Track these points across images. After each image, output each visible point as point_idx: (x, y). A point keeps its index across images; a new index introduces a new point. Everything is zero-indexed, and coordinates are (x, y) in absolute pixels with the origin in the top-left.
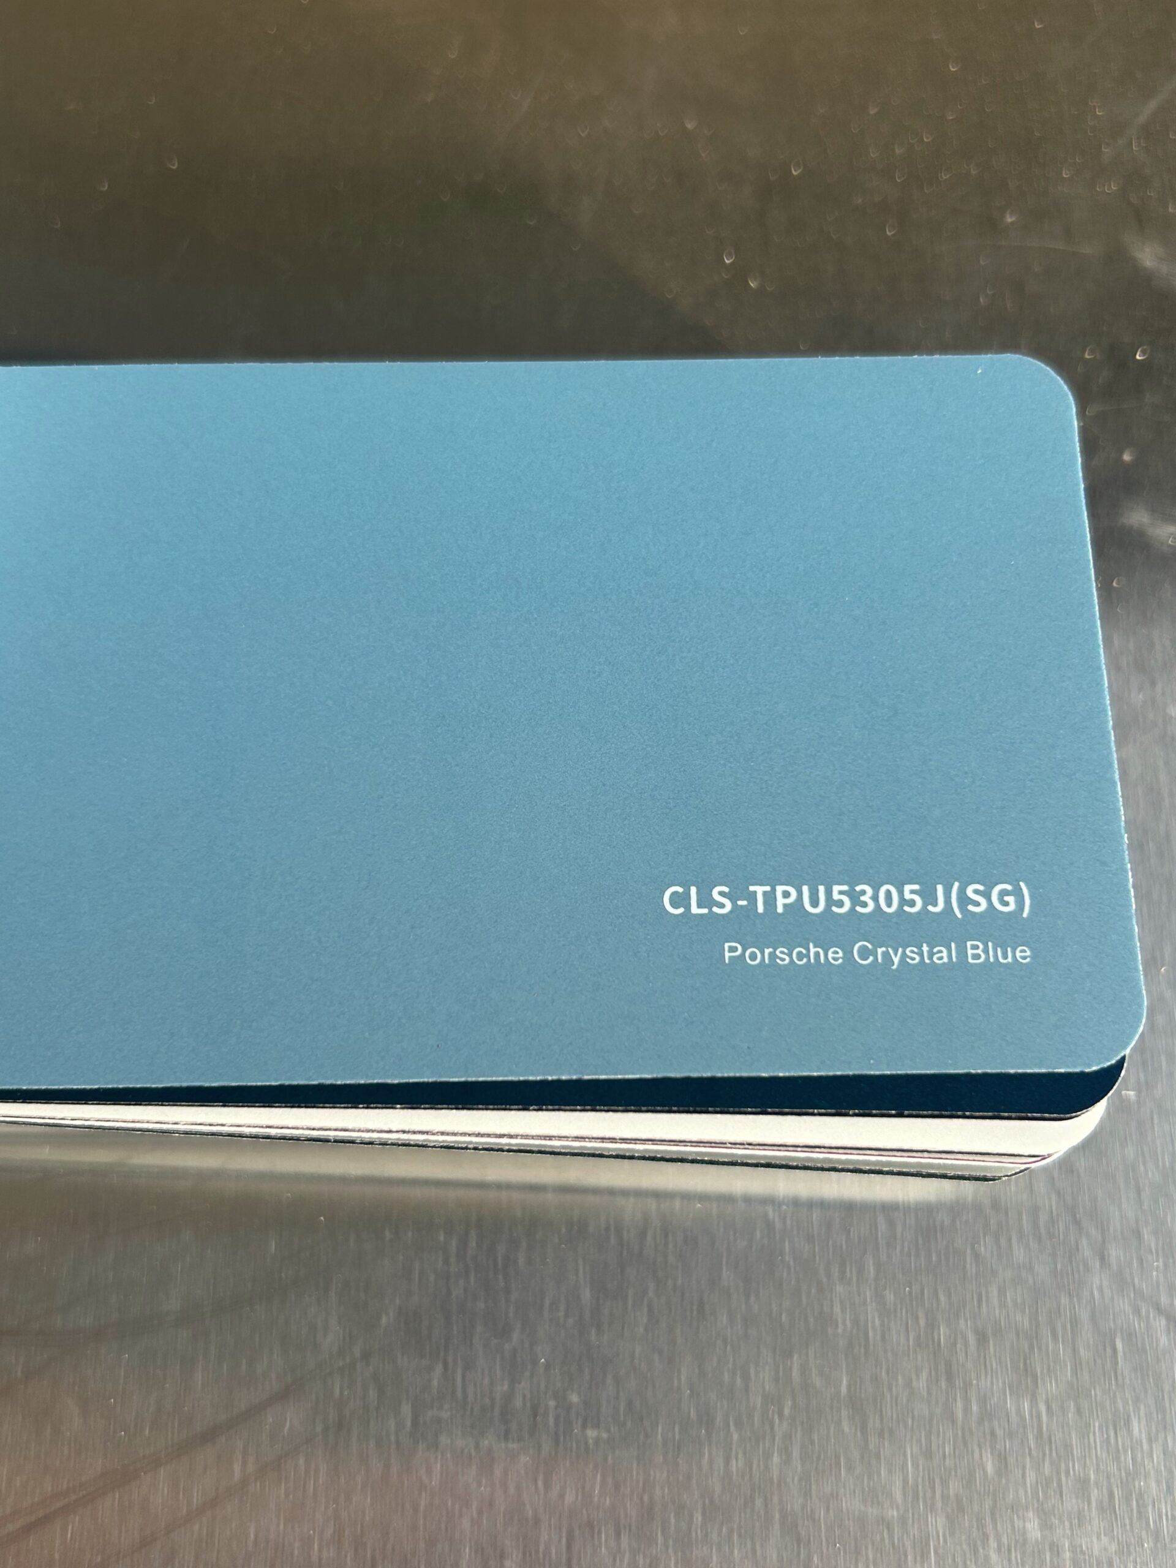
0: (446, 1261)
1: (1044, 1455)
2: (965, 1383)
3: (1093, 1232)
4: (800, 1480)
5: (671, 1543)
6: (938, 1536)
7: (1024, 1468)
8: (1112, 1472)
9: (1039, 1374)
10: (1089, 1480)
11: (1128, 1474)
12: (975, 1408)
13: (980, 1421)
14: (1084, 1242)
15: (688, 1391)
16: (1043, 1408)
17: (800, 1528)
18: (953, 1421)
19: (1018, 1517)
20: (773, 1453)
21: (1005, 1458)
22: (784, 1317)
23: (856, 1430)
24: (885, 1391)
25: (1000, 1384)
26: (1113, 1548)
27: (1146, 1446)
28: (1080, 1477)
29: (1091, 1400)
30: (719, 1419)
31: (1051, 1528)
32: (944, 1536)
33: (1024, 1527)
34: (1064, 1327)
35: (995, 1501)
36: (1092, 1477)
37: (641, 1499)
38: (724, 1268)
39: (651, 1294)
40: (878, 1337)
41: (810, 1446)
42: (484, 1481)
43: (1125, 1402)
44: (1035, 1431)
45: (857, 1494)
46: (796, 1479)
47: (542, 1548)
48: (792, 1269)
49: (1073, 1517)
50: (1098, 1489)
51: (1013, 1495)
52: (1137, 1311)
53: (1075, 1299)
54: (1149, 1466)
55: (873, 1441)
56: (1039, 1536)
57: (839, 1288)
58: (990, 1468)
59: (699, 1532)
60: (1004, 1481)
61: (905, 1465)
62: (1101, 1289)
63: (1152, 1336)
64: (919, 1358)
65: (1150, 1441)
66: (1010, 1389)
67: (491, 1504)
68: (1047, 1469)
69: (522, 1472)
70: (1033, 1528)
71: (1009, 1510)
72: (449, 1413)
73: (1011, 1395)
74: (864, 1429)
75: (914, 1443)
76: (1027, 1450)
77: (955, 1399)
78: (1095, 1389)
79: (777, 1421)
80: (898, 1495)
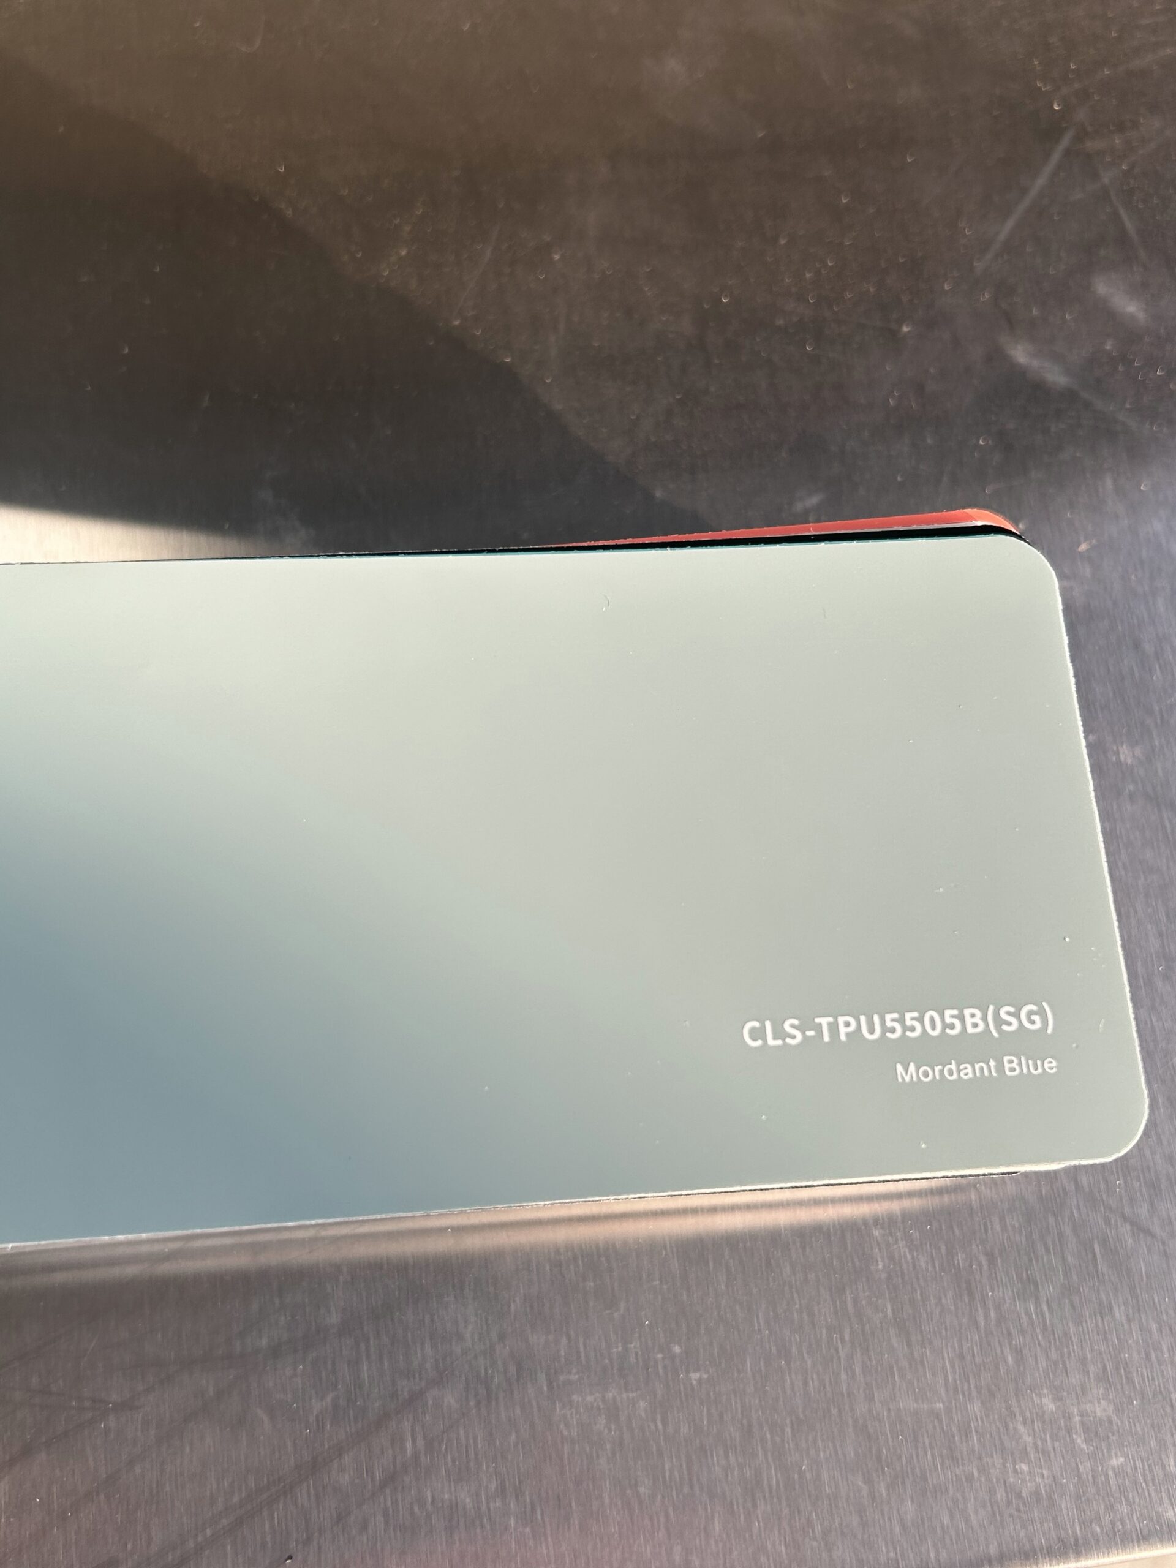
1: (1050, 1342)
2: (982, 1295)
4: (865, 1390)
5: (769, 1454)
6: (977, 1419)
7: (1036, 1356)
8: (1103, 1350)
9: (1039, 1282)
10: (1087, 1359)
11: (1115, 1349)
12: (993, 1315)
13: (999, 1324)
15: (767, 1332)
16: (1045, 1307)
17: (869, 1426)
18: (977, 1326)
19: (1036, 1395)
20: (841, 1370)
21: (1021, 1351)
22: (835, 1263)
23: (903, 1342)
25: (1010, 1294)
26: (1111, 1408)
28: (1079, 1358)
29: (1081, 1296)
30: (794, 1350)
31: (1062, 1400)
32: (981, 1418)
33: (1041, 1402)
34: (1053, 1241)
35: (1017, 1385)
36: (1089, 1356)
37: (741, 1423)
40: (911, 1268)
41: (869, 1362)
42: (613, 1427)
43: (1107, 1294)
44: (1041, 1326)
45: (910, 1398)
46: (861, 1391)
47: (667, 1474)
49: (1077, 1388)
50: (1094, 1364)
51: (1030, 1378)
52: (1107, 1222)
54: (1130, 1341)
55: (917, 1351)
56: (1054, 1407)
58: (1010, 1360)
59: (790, 1441)
60: (1022, 1369)
62: (1079, 1209)
64: (945, 1280)
65: (1129, 1321)
66: (1018, 1296)
67: (621, 1444)
68: (1054, 1355)
69: (643, 1416)
70: (1048, 1402)
71: (1028, 1391)
72: (577, 1376)
73: (1019, 1301)
74: (909, 1342)
75: (949, 1349)
76: (1037, 1343)
77: (976, 1310)
78: (1083, 1287)
79: (840, 1346)
80: (942, 1391)
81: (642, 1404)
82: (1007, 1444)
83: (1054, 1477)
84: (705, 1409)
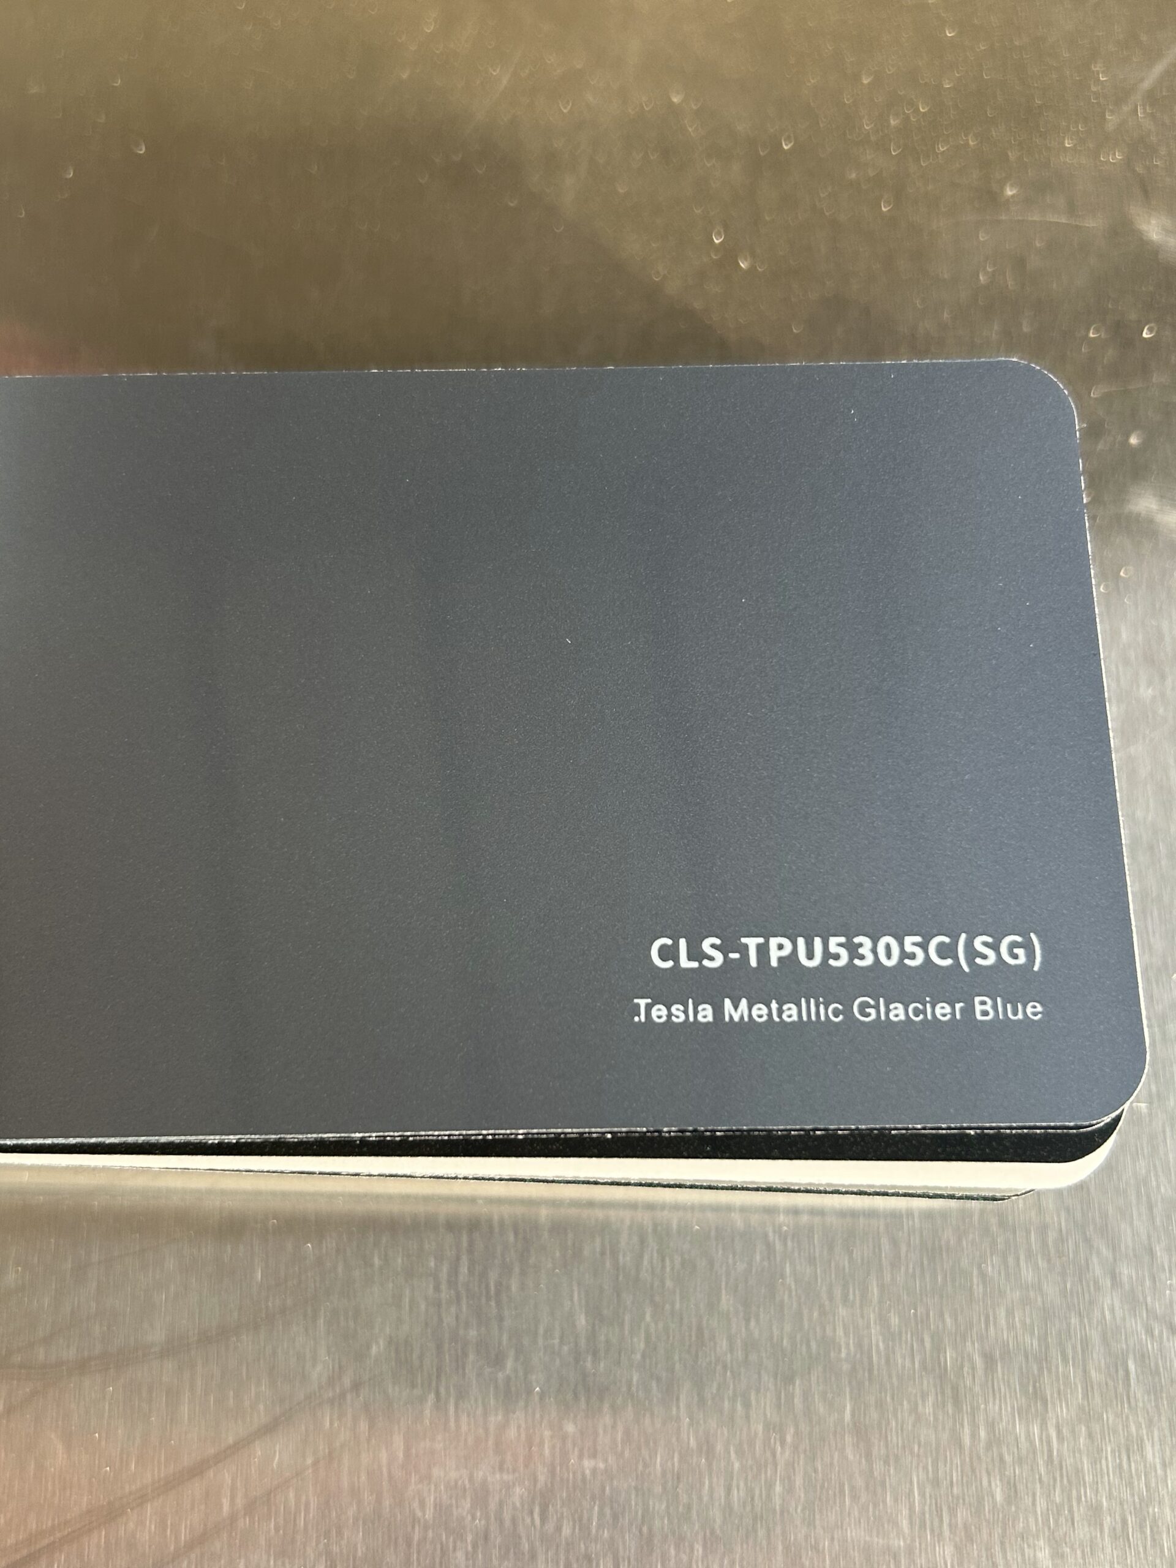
0: (437, 1289)
1: (1055, 1480)
2: (972, 1408)
3: (1104, 1251)
4: (803, 1510)
7: (1034, 1495)
8: (1125, 1498)
9: (1049, 1398)
10: (1102, 1507)
11: (1141, 1500)
12: (983, 1434)
13: (989, 1446)
14: (1095, 1259)
15: (688, 1420)
16: (1053, 1434)
17: (803, 1559)
18: (961, 1447)
19: (1029, 1546)
20: (776, 1480)
21: (1015, 1485)
22: (785, 1342)
23: (861, 1455)
24: (890, 1416)
25: (1009, 1409)
27: (1159, 1472)
28: (1092, 1505)
29: (1103, 1425)
30: (719, 1448)
31: (1062, 1556)
33: (1035, 1556)
34: (1074, 1348)
35: (1004, 1530)
36: (1105, 1504)
37: (640, 1531)
38: (724, 1292)
39: (648, 1318)
40: (883, 1361)
41: (813, 1474)
42: (478, 1514)
43: (1139, 1427)
44: (1046, 1458)
45: (862, 1525)
46: (799, 1510)
48: (794, 1293)
49: (1085, 1544)
50: (1110, 1516)
51: (1023, 1522)
52: (1149, 1331)
53: (1086, 1320)
54: (1163, 1492)
55: (878, 1467)
57: (842, 1311)
58: (999, 1497)
60: (1013, 1509)
61: (911, 1491)
62: (1112, 1310)
63: (1166, 1357)
64: (925, 1382)
65: (1164, 1465)
66: (1019, 1414)
67: (486, 1538)
68: (1058, 1496)
69: (518, 1504)
71: (1019, 1539)
72: (441, 1445)
73: (1020, 1420)
74: (868, 1455)
75: (921, 1470)
76: (1037, 1477)
77: (962, 1425)
78: (1107, 1412)
79: (779, 1449)
80: (905, 1524)
81: (518, 1490)
84: (596, 1508)
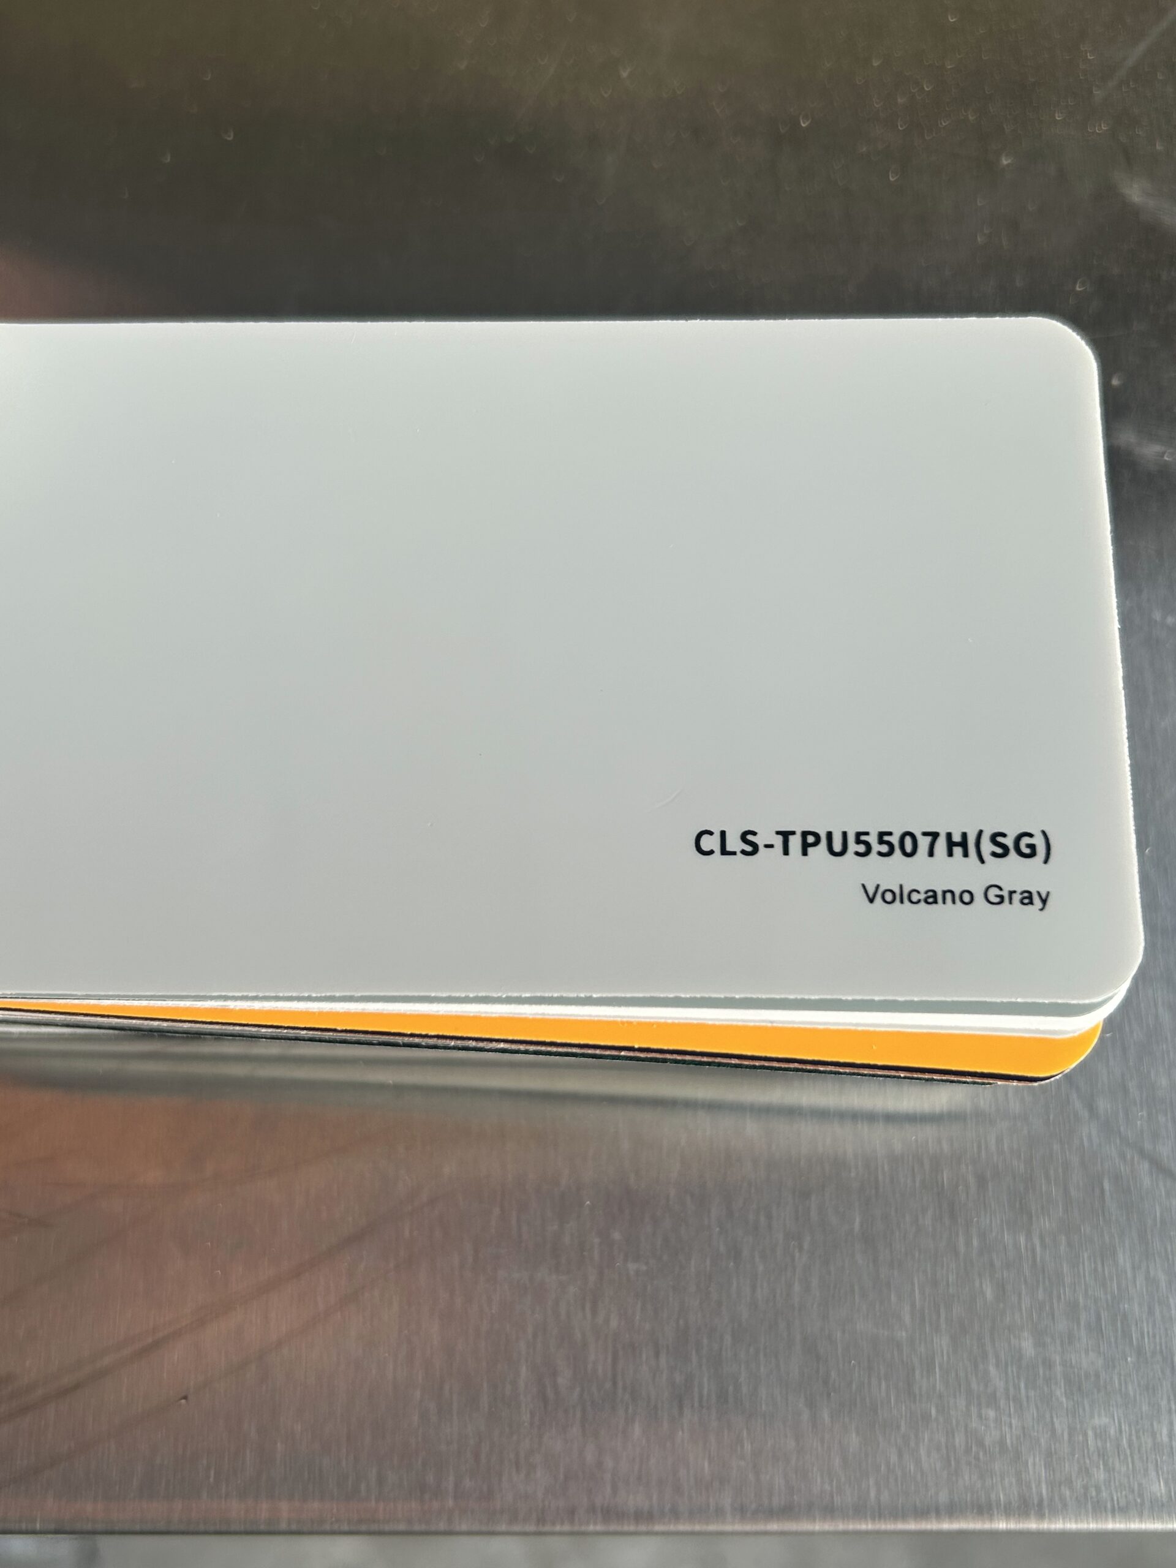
1: (1038, 1282)
2: (966, 1221)
4: (819, 1306)
5: (704, 1361)
6: (943, 1354)
7: (1020, 1294)
8: (1099, 1296)
9: (1033, 1213)
10: (1079, 1304)
11: (1113, 1298)
12: (975, 1242)
13: (981, 1254)
15: (718, 1229)
16: (1037, 1242)
17: (819, 1345)
18: (956, 1254)
19: (1014, 1336)
20: (795, 1281)
21: (1003, 1285)
23: (868, 1261)
24: (894, 1227)
25: (998, 1222)
26: (1100, 1362)
27: (1129, 1274)
28: (1070, 1302)
29: (1081, 1234)
30: (746, 1253)
31: (1044, 1345)
32: (948, 1354)
33: (1020, 1344)
34: (1056, 1171)
35: (993, 1323)
36: (1081, 1300)
37: (678, 1323)
41: (827, 1276)
42: (537, 1309)
43: (1112, 1236)
44: (1030, 1262)
45: (869, 1318)
46: (815, 1305)
47: (590, 1366)
49: (1064, 1336)
50: (1086, 1311)
51: (1010, 1317)
52: (1123, 1156)
54: (1132, 1291)
55: (884, 1271)
56: (1033, 1352)
58: (989, 1293)
59: (729, 1351)
60: (1001, 1305)
62: (1090, 1138)
63: (1136, 1177)
64: (925, 1199)
65: (1133, 1268)
66: (1007, 1226)
67: (544, 1329)
68: (1041, 1295)
69: (572, 1300)
70: (1027, 1346)
71: (1006, 1331)
72: (506, 1250)
73: (1008, 1230)
74: (875, 1261)
75: (921, 1273)
77: (957, 1235)
78: (1084, 1225)
79: (797, 1255)
80: (907, 1319)
81: (572, 1289)
82: (974, 1386)
83: (1023, 1428)
84: (639, 1303)
